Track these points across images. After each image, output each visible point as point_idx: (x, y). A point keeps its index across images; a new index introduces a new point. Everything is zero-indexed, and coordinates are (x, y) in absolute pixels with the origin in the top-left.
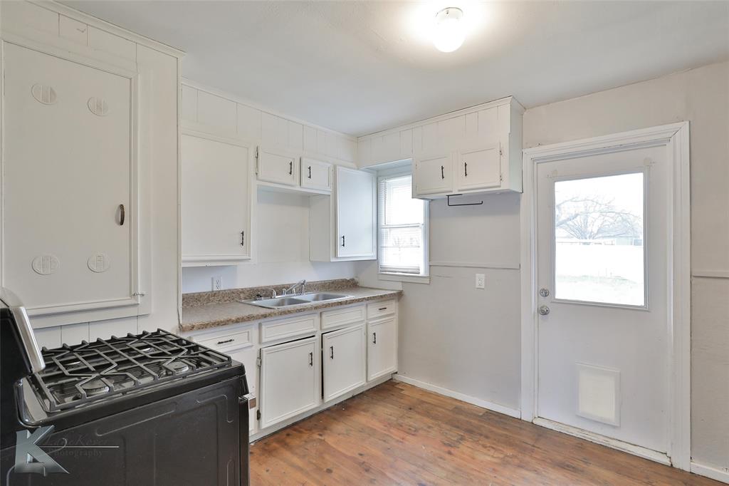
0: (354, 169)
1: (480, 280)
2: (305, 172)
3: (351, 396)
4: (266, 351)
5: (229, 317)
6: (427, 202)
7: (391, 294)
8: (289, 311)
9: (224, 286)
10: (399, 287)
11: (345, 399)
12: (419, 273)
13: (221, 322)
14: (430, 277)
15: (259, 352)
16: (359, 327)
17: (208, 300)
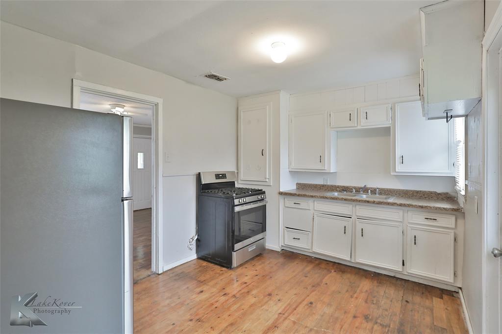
2: (363, 116)
4: (316, 214)
8: (336, 198)
14: (465, 197)
15: (314, 214)
16: (396, 225)
17: (320, 189)
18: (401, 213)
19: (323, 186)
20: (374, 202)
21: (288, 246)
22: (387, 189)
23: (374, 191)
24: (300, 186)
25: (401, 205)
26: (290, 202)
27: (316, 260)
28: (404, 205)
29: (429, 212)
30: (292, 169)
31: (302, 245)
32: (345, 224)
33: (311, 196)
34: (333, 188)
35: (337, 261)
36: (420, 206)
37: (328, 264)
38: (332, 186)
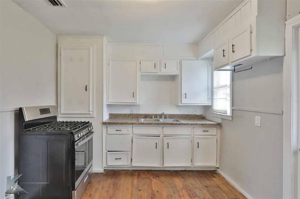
0: (196, 60)
1: (258, 119)
2: (163, 66)
3: (184, 170)
4: (135, 137)
5: (119, 122)
6: (231, 71)
7: (213, 124)
8: (143, 123)
9: (135, 112)
10: (220, 121)
11: (180, 170)
12: (227, 114)
13: (115, 123)
14: (232, 117)
15: (132, 137)
16: (187, 137)
17: (128, 117)
18: (190, 129)
19: (131, 115)
20: (176, 124)
21: (111, 167)
22: (172, 114)
23: (166, 116)
24: (112, 116)
25: (191, 124)
26: (112, 130)
27: (135, 173)
28: (194, 124)
29: (205, 127)
30: (109, 102)
31: (123, 163)
32: (156, 141)
33: (131, 123)
34: (138, 116)
35: (149, 169)
36: (202, 124)
37: (144, 173)
38: (137, 115)
